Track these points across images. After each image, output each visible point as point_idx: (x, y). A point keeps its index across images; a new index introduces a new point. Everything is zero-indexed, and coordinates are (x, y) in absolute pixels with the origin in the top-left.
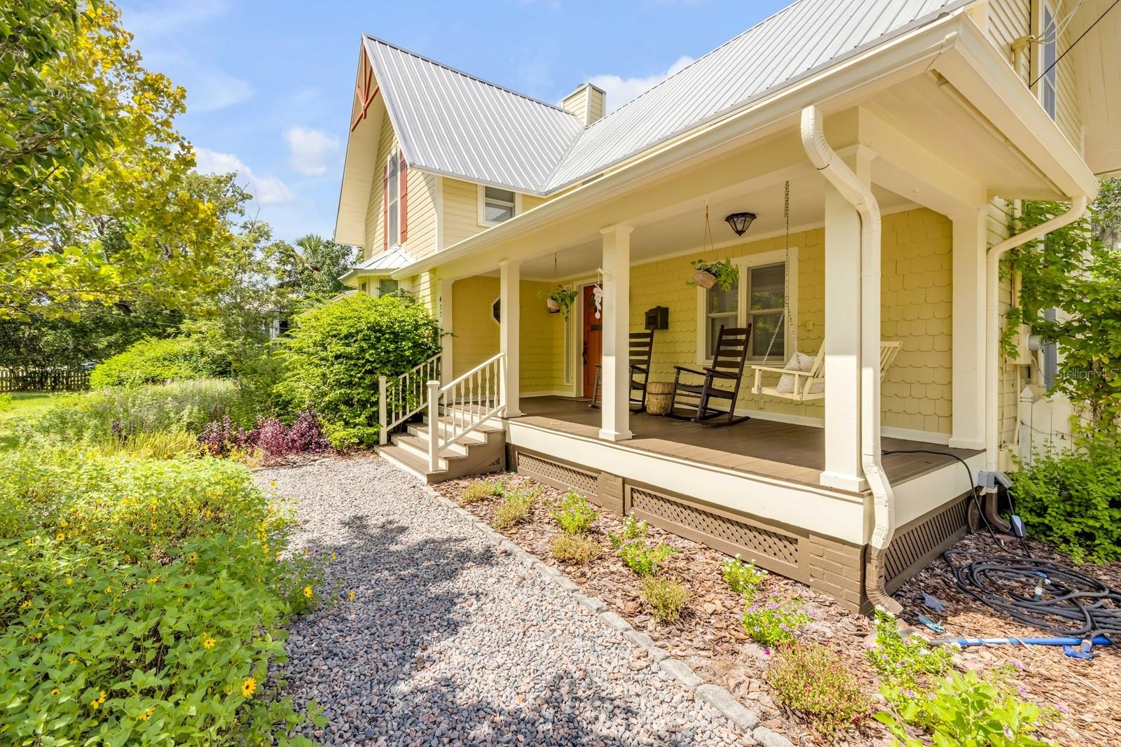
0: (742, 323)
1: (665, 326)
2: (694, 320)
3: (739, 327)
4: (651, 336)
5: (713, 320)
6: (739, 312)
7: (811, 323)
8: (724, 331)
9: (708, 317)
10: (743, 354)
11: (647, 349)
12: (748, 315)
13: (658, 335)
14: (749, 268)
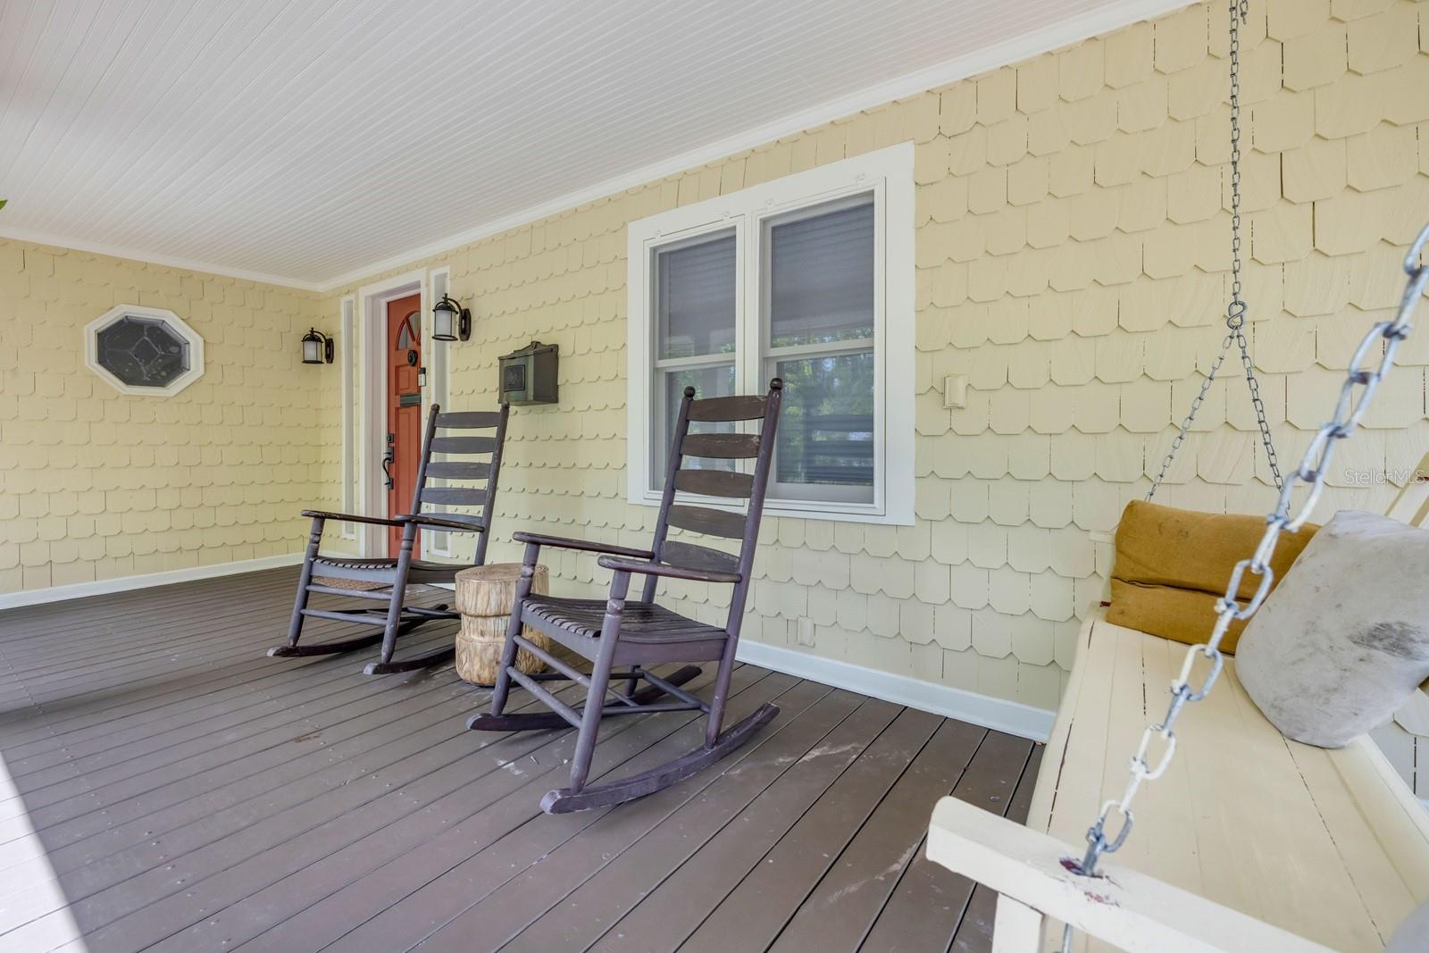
0: (748, 381)
1: (547, 393)
2: (620, 378)
3: (739, 392)
4: (501, 420)
5: (671, 377)
6: (738, 356)
7: (961, 384)
8: (692, 407)
9: (655, 371)
10: (756, 489)
11: (486, 458)
12: (765, 360)
13: (519, 420)
14: (764, 222)
